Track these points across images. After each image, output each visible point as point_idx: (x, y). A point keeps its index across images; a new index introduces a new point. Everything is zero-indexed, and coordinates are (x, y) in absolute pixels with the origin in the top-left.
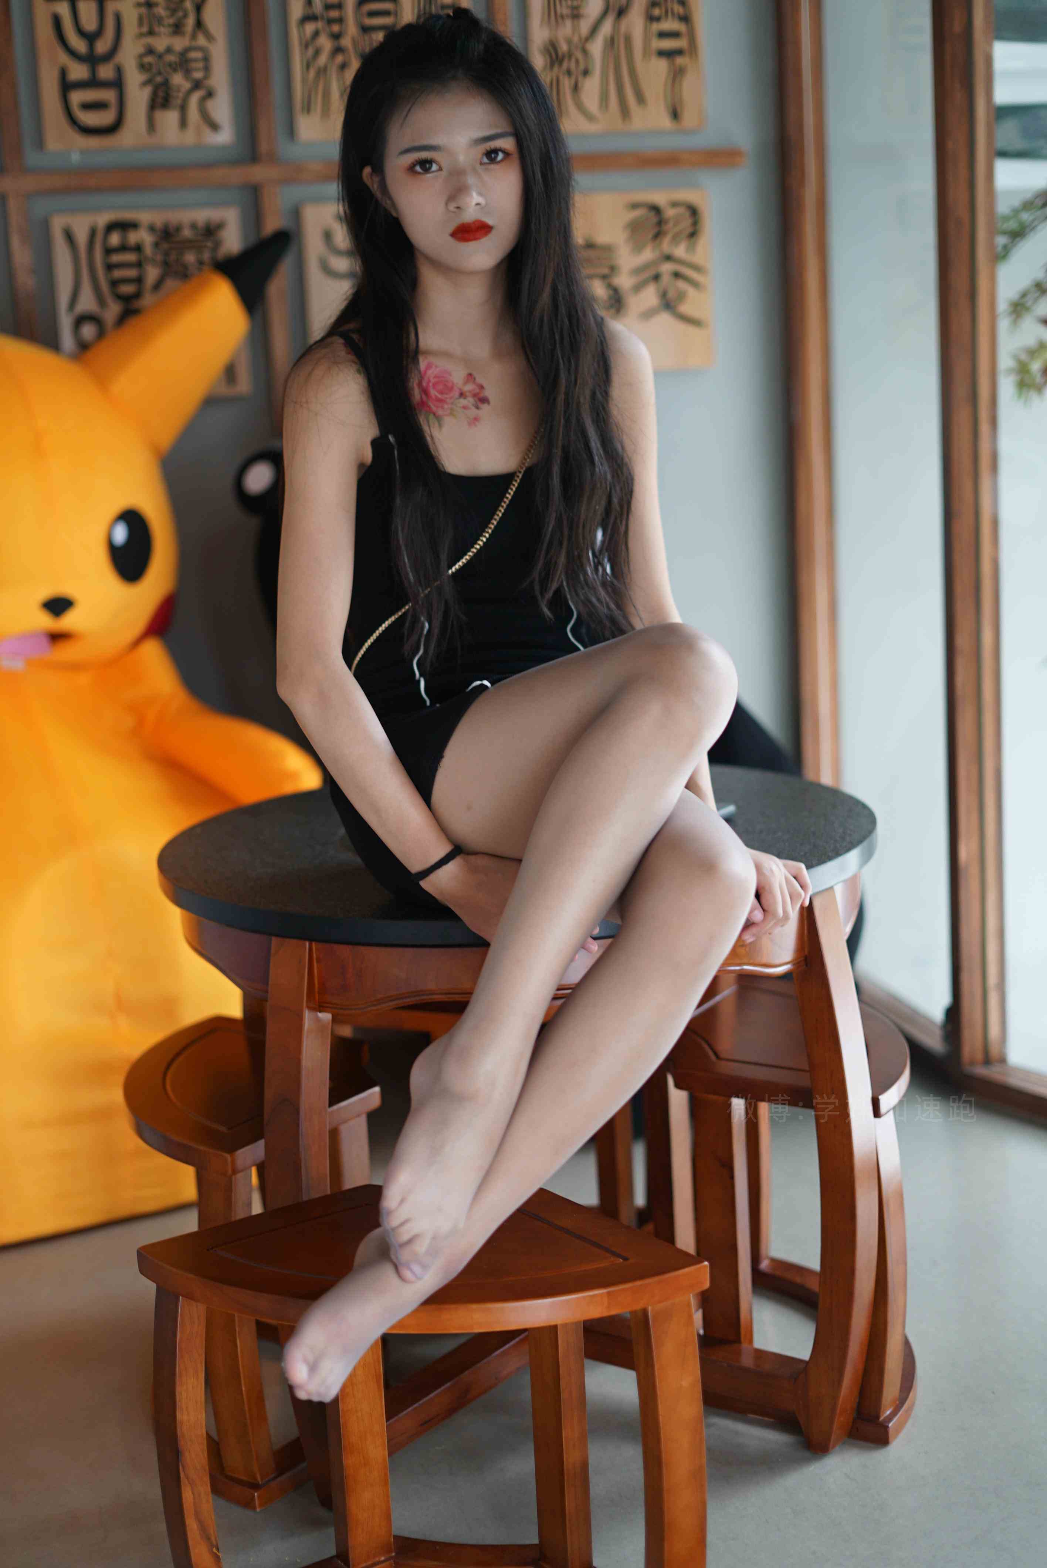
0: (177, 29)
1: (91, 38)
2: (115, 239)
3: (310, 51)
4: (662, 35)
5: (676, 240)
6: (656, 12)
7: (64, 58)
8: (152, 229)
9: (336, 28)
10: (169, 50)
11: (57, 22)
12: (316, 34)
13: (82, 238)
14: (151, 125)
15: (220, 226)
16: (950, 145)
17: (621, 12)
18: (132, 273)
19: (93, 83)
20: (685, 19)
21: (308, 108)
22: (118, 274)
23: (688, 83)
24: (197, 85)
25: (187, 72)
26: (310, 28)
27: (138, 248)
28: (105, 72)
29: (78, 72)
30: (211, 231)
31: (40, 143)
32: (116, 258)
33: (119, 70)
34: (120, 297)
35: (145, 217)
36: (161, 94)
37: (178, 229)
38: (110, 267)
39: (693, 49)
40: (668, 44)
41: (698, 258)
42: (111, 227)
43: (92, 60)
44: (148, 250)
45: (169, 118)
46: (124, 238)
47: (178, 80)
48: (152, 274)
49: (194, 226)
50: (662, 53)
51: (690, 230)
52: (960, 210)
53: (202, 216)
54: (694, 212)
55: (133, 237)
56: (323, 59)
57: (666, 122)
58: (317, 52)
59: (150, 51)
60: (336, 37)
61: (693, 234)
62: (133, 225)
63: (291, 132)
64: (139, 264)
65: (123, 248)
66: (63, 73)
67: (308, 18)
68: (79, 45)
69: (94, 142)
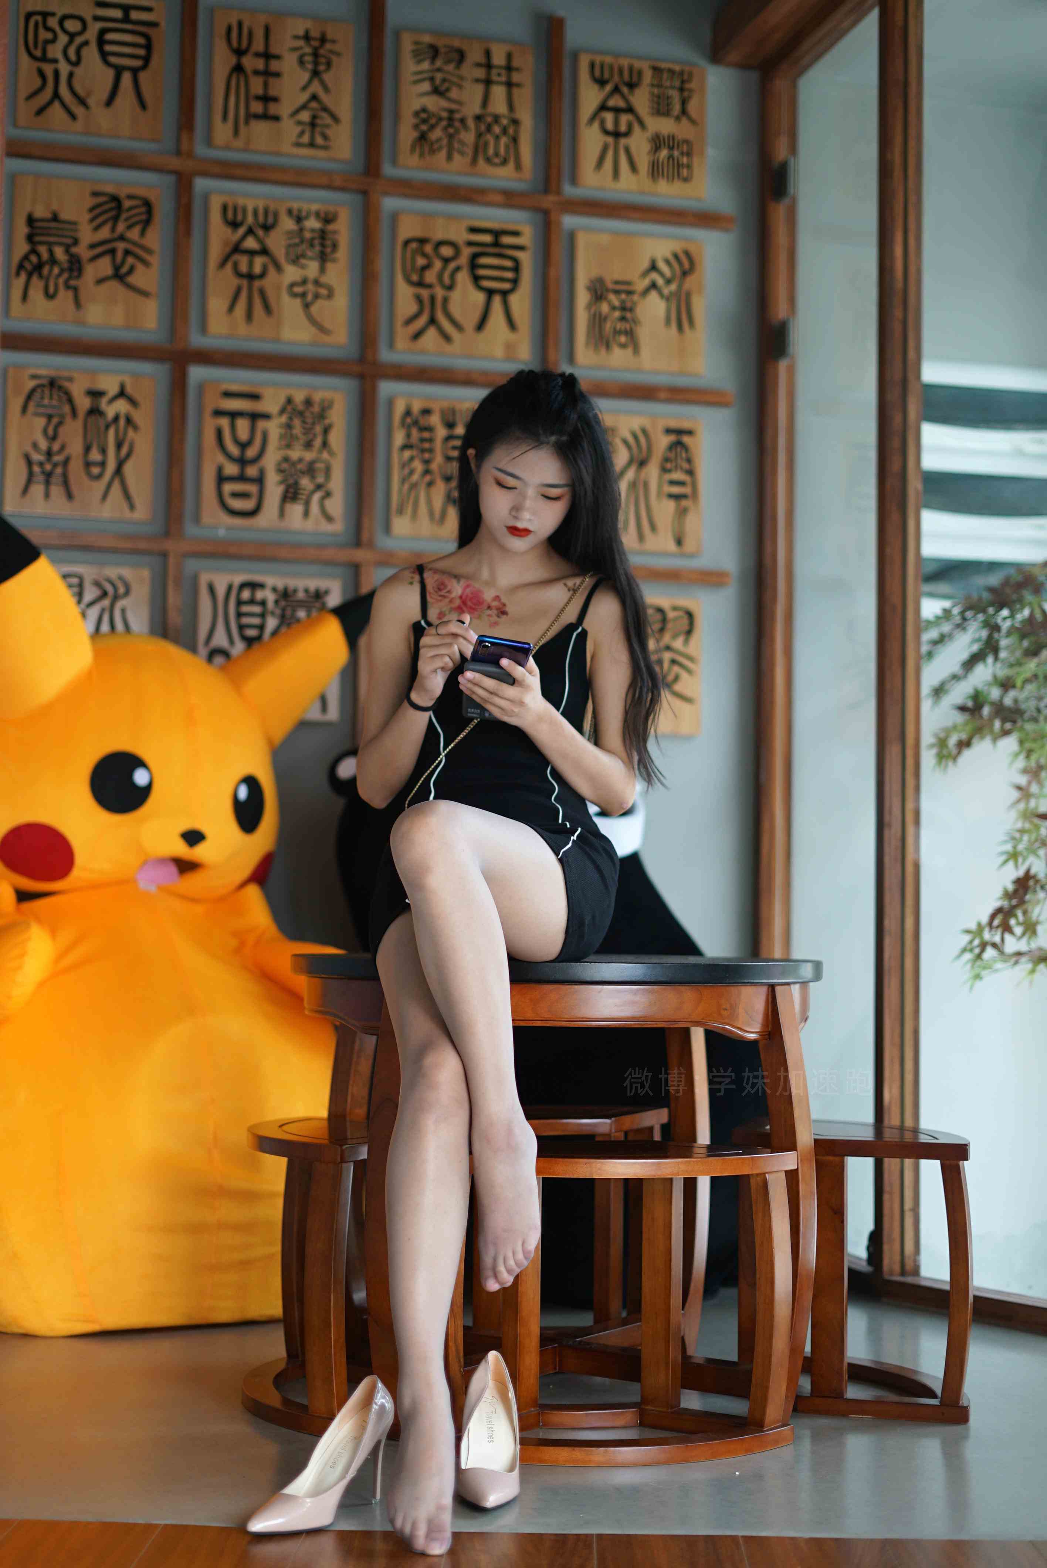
0: (308, 445)
1: (243, 446)
2: (246, 594)
3: (406, 471)
4: (673, 483)
5: (675, 636)
6: (668, 465)
7: (221, 459)
8: (274, 590)
9: (427, 456)
10: (300, 460)
11: (219, 433)
12: (412, 459)
13: (221, 591)
14: (282, 513)
15: (327, 592)
16: (888, 550)
17: (642, 463)
18: (256, 621)
19: (241, 478)
20: (691, 472)
21: (401, 511)
22: (245, 620)
23: (691, 521)
24: (319, 487)
25: (313, 477)
26: (407, 454)
27: (263, 603)
28: (252, 471)
29: (231, 469)
30: (319, 595)
31: (197, 519)
32: (245, 609)
33: (262, 472)
34: (244, 638)
35: (271, 581)
36: (291, 490)
37: (295, 591)
38: (239, 615)
39: (694, 495)
40: (676, 490)
41: (692, 649)
42: (243, 586)
43: (242, 462)
44: (270, 605)
45: (296, 510)
46: (253, 594)
47: (305, 483)
48: (271, 623)
49: (306, 591)
50: (671, 496)
51: (687, 628)
52: (896, 599)
53: (313, 584)
54: (690, 615)
55: (259, 595)
56: (415, 477)
57: (672, 546)
58: (412, 472)
59: (286, 459)
60: (427, 462)
61: (689, 632)
62: (262, 586)
63: (387, 528)
64: (263, 616)
65: (252, 601)
66: (220, 470)
67: (406, 447)
68: (234, 450)
69: (238, 521)
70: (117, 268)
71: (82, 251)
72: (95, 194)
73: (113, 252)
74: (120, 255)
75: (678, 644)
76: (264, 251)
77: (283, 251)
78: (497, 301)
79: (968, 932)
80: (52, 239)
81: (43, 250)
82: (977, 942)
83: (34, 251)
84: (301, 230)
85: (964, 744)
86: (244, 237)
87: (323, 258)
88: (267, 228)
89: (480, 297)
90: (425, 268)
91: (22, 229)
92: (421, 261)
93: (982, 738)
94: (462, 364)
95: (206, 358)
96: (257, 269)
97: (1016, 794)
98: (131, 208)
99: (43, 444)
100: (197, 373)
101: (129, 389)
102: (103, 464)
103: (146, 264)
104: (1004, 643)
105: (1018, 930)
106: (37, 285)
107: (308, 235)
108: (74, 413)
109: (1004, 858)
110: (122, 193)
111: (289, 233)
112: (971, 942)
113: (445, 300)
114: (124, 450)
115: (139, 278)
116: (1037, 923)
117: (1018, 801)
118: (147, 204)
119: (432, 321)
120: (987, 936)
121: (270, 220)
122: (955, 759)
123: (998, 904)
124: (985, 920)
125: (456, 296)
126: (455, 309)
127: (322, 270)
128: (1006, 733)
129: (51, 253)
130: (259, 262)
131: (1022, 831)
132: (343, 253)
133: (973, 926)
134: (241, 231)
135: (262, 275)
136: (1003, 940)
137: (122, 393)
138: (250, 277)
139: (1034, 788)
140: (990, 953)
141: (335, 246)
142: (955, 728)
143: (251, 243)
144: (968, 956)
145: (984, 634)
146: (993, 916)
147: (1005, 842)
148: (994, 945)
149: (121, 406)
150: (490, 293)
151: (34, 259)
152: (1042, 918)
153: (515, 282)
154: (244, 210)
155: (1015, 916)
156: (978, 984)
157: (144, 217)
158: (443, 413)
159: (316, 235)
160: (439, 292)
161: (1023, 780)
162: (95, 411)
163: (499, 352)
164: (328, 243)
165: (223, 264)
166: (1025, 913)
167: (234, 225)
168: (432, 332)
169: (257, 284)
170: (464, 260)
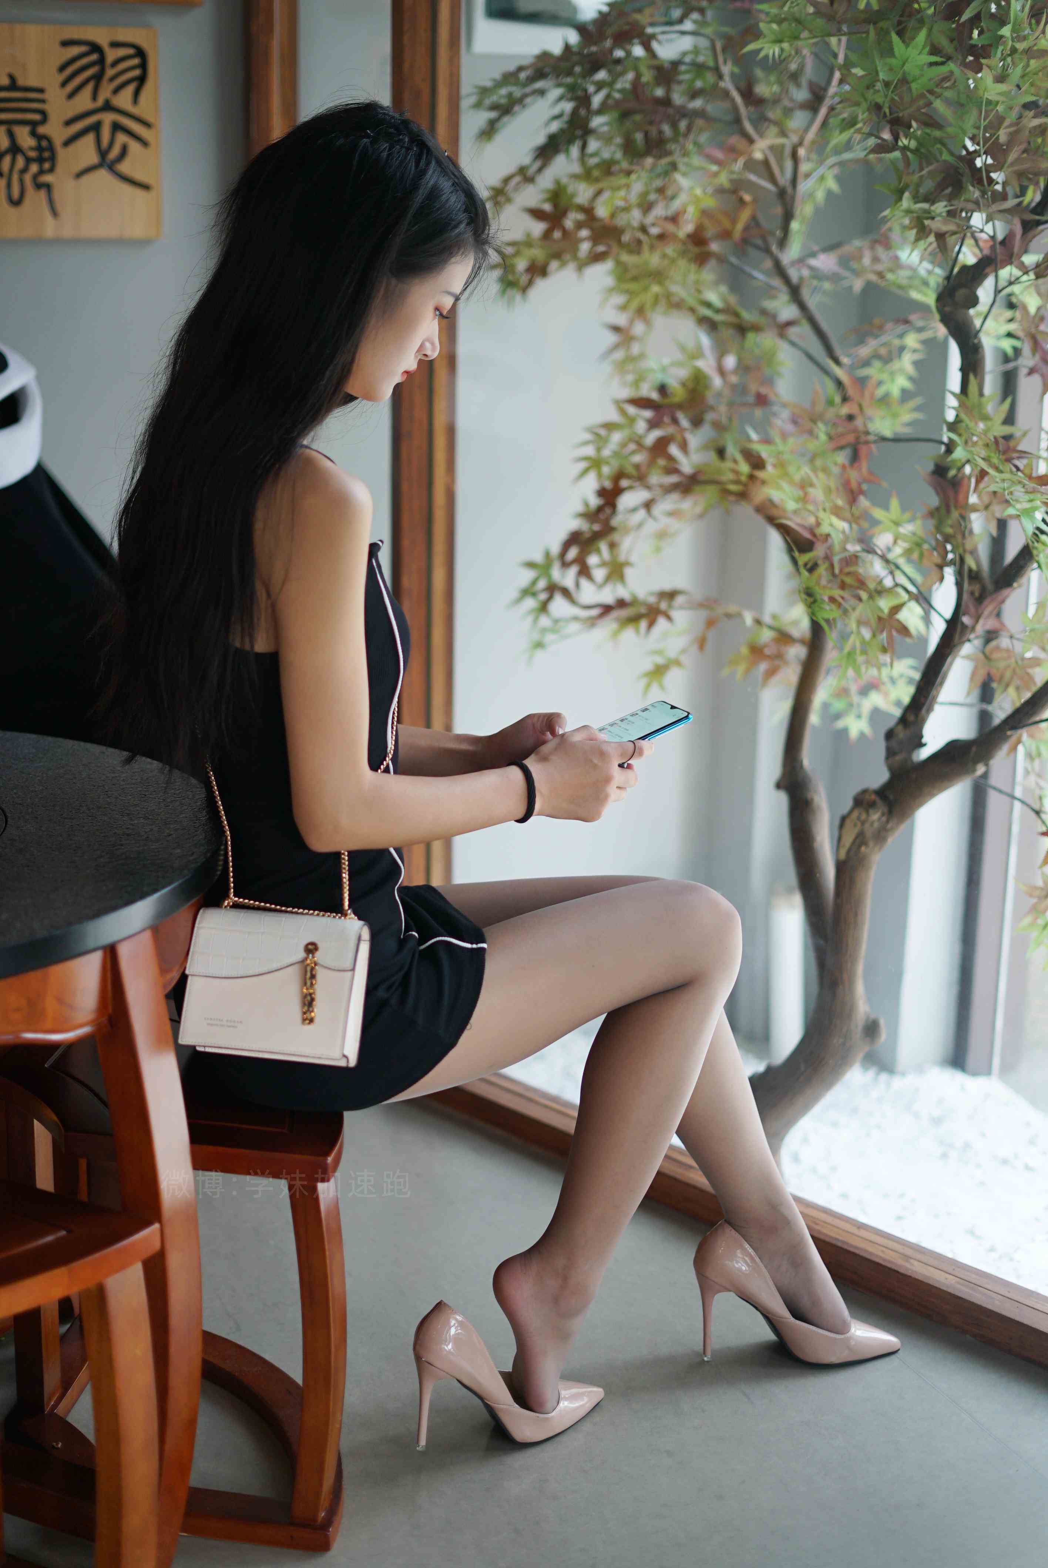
5: (118, 88)
51: (136, 74)
54: (141, 54)
61: (141, 80)
75: (124, 100)
79: (531, 565)
82: (542, 584)
85: (538, 270)
93: (563, 264)
97: (612, 338)
104: (597, 122)
105: (599, 574)
109: (583, 465)
112: (534, 582)
116: (627, 564)
117: (616, 347)
120: (556, 573)
122: (524, 290)
123: (576, 524)
124: (555, 548)
128: (596, 258)
131: (609, 426)
133: (538, 557)
136: (577, 585)
139: (639, 328)
140: (559, 605)
142: (528, 243)
144: (530, 603)
145: (568, 107)
146: (567, 545)
147: (586, 443)
148: (566, 592)
152: (633, 558)
155: (598, 551)
156: (539, 654)
161: (621, 320)
166: (612, 546)
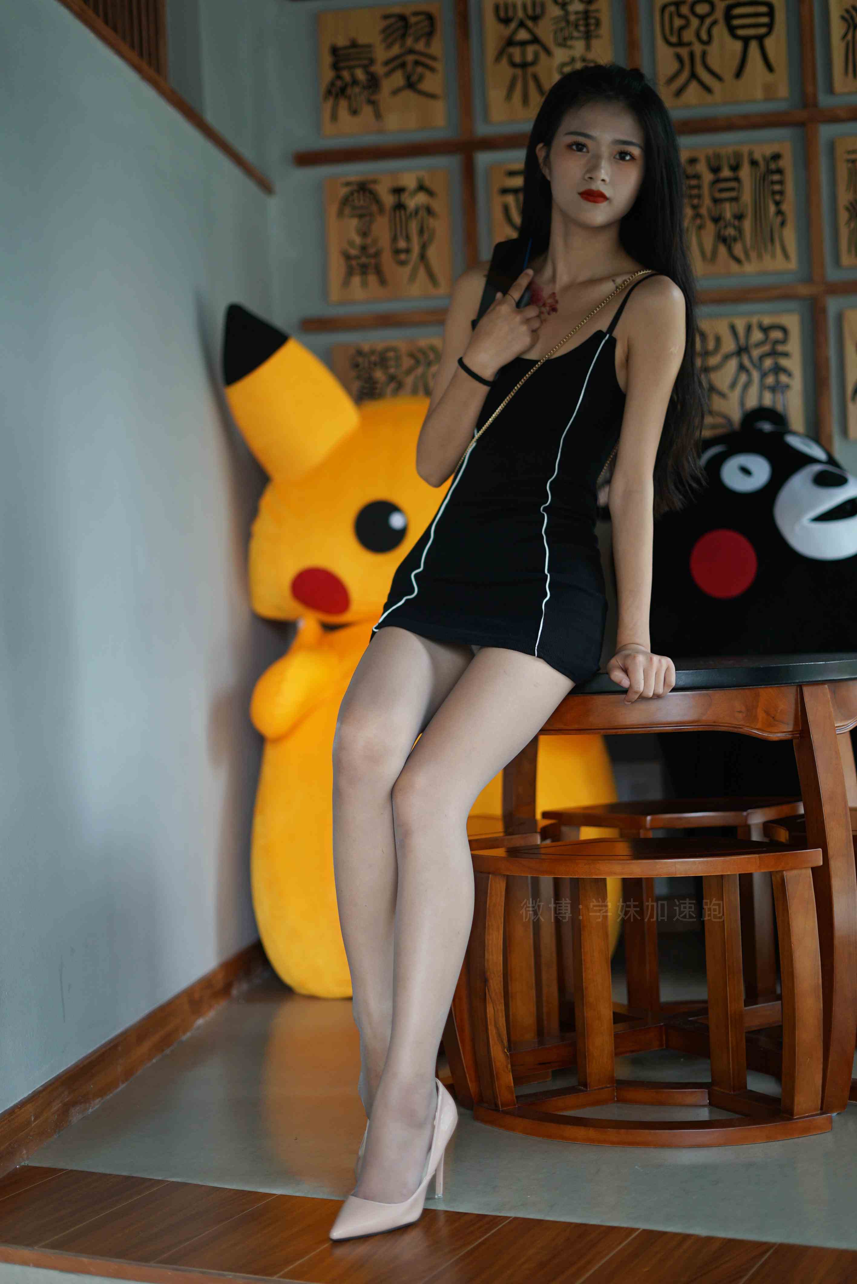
70: (408, 78)
71: (379, 69)
72: (386, 17)
73: (403, 65)
74: (409, 67)
76: (535, 40)
77: (551, 36)
78: (754, 46)
80: (352, 63)
81: (346, 74)
83: (339, 77)
84: (567, 13)
86: (515, 32)
87: (588, 36)
88: (535, 19)
89: (738, 46)
90: (682, 28)
91: (328, 59)
92: (678, 22)
94: (724, 111)
95: (489, 144)
96: (530, 57)
98: (417, 23)
99: (358, 240)
100: (483, 159)
101: (427, 183)
102: (408, 251)
103: (432, 69)
106: (343, 104)
107: (572, 18)
108: (381, 210)
110: (407, 11)
111: (557, 20)
113: (704, 54)
114: (426, 236)
115: (431, 83)
118: (430, 18)
119: (694, 75)
121: (538, 11)
125: (714, 50)
126: (714, 62)
127: (588, 47)
129: (353, 75)
130: (530, 50)
132: (605, 30)
134: (513, 25)
135: (534, 63)
137: (421, 188)
138: (524, 65)
141: (598, 24)
143: (523, 35)
149: (421, 198)
150: (746, 41)
151: (339, 83)
153: (770, 26)
154: (514, 6)
157: (427, 30)
158: (708, 159)
159: (580, 16)
160: (698, 48)
162: (400, 206)
163: (759, 94)
164: (592, 21)
165: (498, 59)
167: (506, 21)
168: (694, 87)
169: (531, 70)
170: (719, 14)
